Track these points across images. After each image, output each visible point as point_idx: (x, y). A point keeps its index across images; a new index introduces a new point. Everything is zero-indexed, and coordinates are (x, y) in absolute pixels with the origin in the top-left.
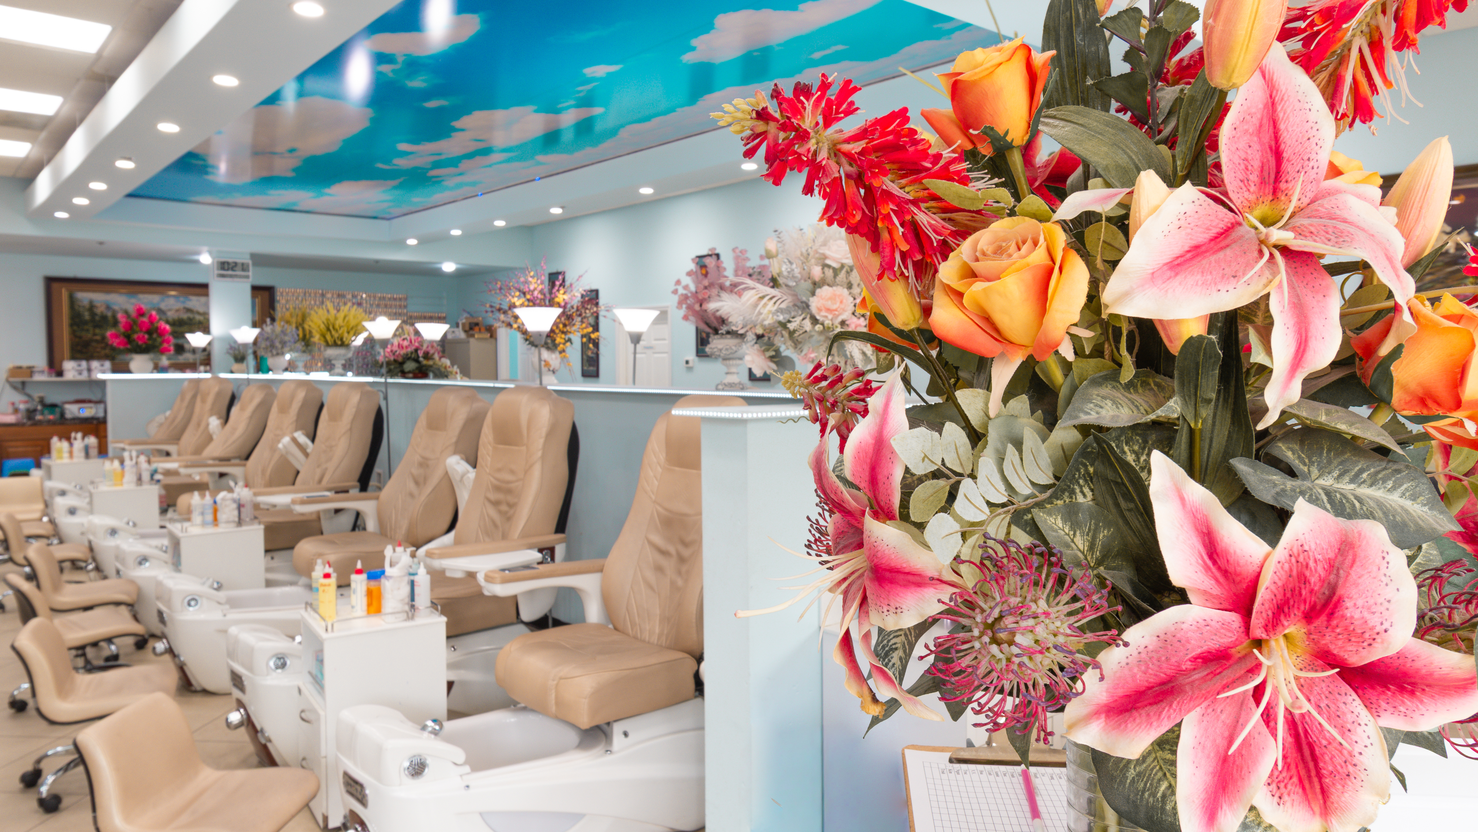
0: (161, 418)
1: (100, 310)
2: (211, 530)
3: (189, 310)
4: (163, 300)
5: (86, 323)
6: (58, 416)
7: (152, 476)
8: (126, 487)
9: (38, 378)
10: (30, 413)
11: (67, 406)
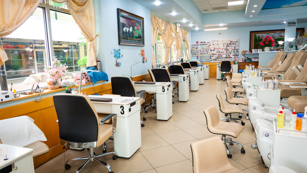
0: (270, 62)
1: (261, 37)
2: (266, 90)
3: (281, 36)
4: (275, 34)
5: (257, 41)
6: (250, 61)
7: (261, 75)
8: (255, 77)
9: (247, 53)
10: (245, 60)
11: (252, 59)
